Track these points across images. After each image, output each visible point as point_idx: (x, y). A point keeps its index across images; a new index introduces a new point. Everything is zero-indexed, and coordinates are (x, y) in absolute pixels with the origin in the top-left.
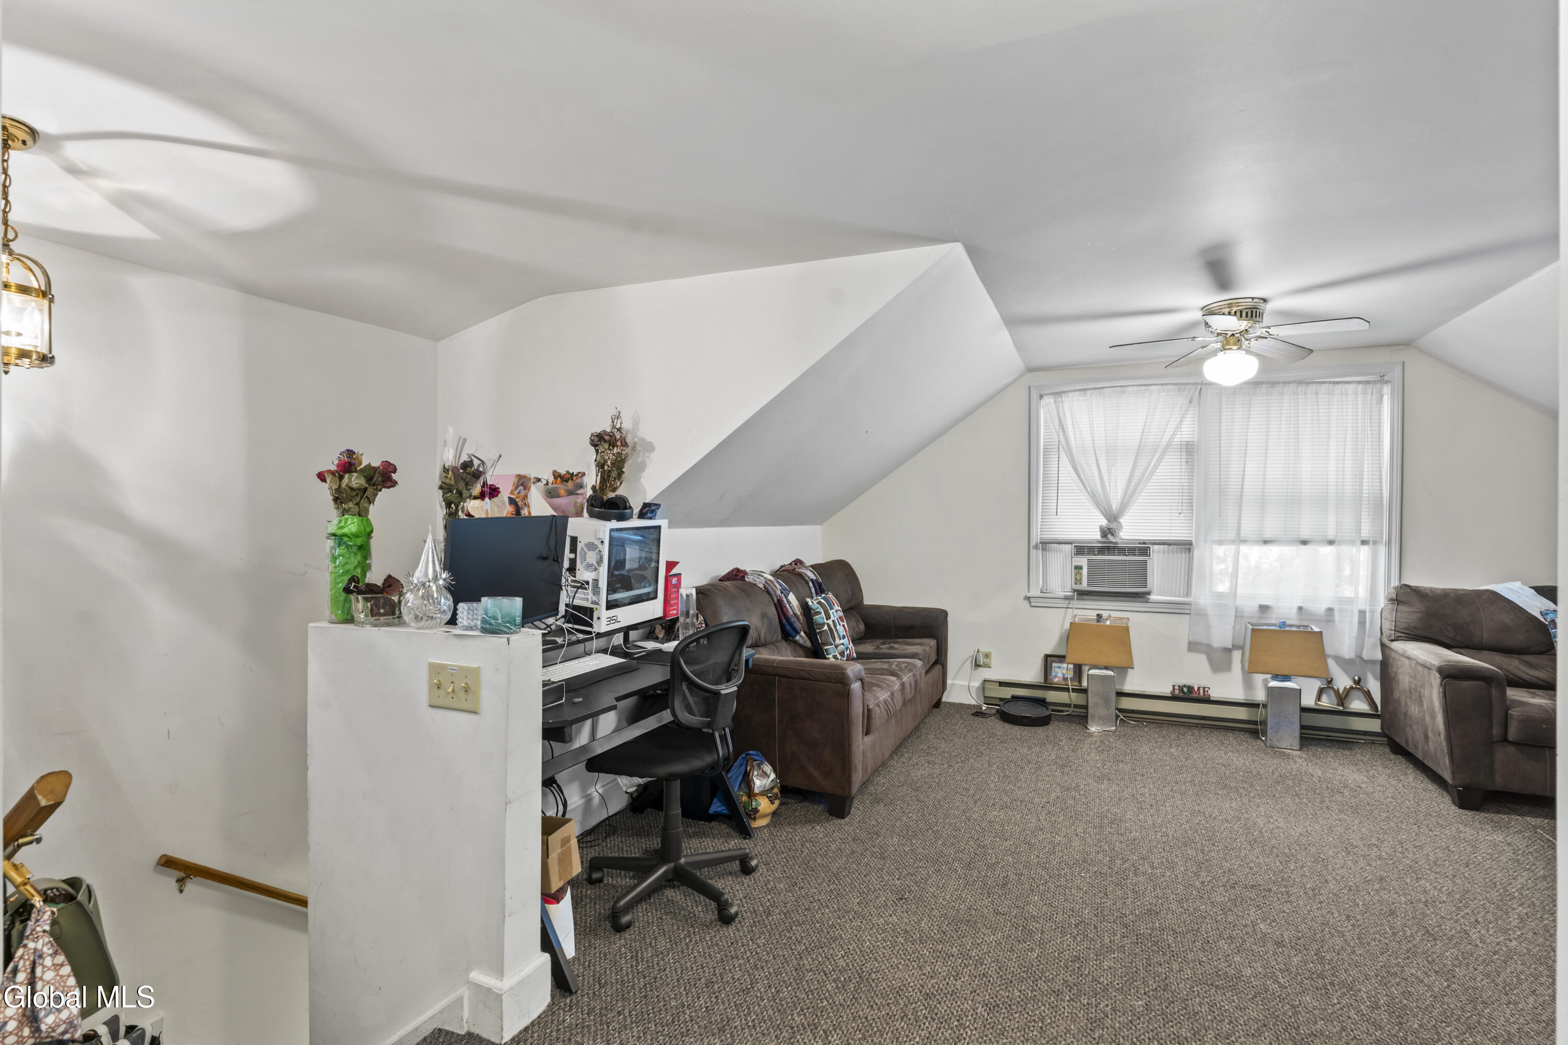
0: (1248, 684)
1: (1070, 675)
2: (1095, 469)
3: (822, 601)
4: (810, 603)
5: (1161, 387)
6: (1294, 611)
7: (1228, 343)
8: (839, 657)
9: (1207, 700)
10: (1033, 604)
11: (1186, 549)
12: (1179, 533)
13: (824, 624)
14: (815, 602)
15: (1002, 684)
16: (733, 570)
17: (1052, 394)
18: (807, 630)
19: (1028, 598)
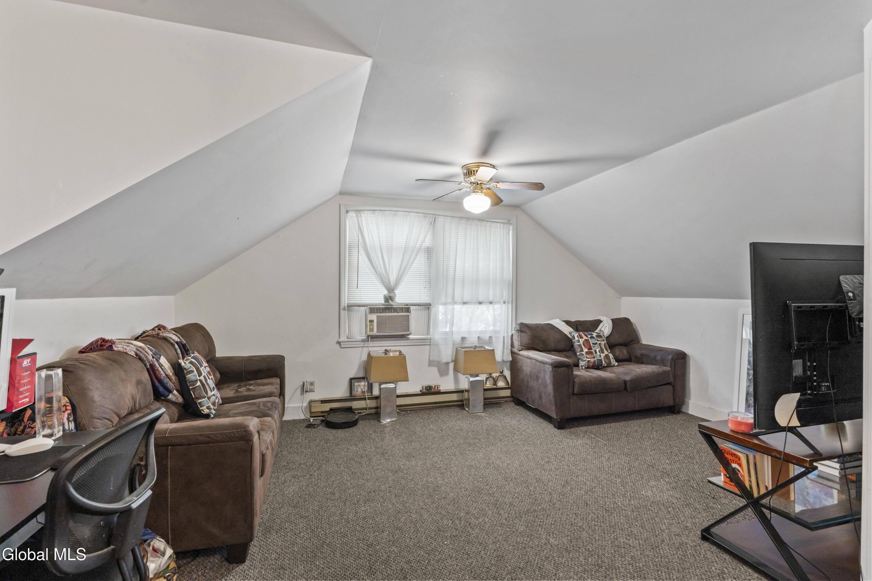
0: (456, 380)
1: (366, 389)
2: (381, 260)
3: (193, 360)
4: (183, 364)
5: (416, 214)
6: (477, 339)
7: (476, 188)
8: (212, 407)
9: (439, 393)
10: (342, 346)
11: (427, 308)
12: (424, 299)
13: (197, 381)
14: (187, 362)
15: (323, 402)
16: (97, 341)
17: (354, 211)
18: (179, 388)
19: (339, 343)
